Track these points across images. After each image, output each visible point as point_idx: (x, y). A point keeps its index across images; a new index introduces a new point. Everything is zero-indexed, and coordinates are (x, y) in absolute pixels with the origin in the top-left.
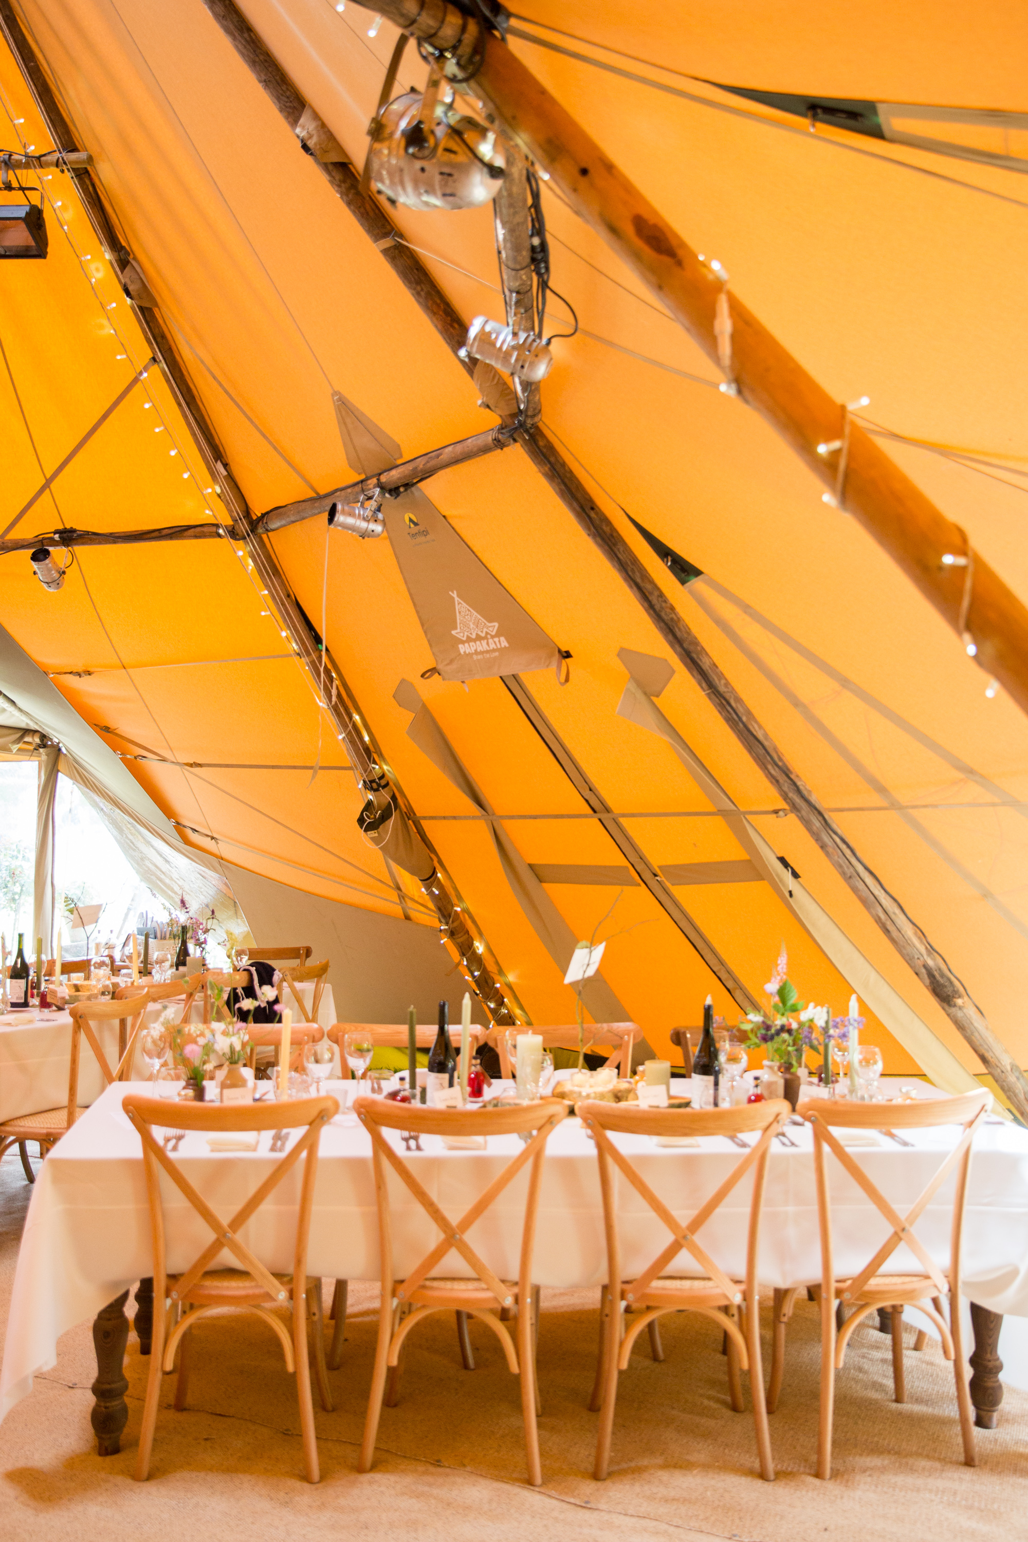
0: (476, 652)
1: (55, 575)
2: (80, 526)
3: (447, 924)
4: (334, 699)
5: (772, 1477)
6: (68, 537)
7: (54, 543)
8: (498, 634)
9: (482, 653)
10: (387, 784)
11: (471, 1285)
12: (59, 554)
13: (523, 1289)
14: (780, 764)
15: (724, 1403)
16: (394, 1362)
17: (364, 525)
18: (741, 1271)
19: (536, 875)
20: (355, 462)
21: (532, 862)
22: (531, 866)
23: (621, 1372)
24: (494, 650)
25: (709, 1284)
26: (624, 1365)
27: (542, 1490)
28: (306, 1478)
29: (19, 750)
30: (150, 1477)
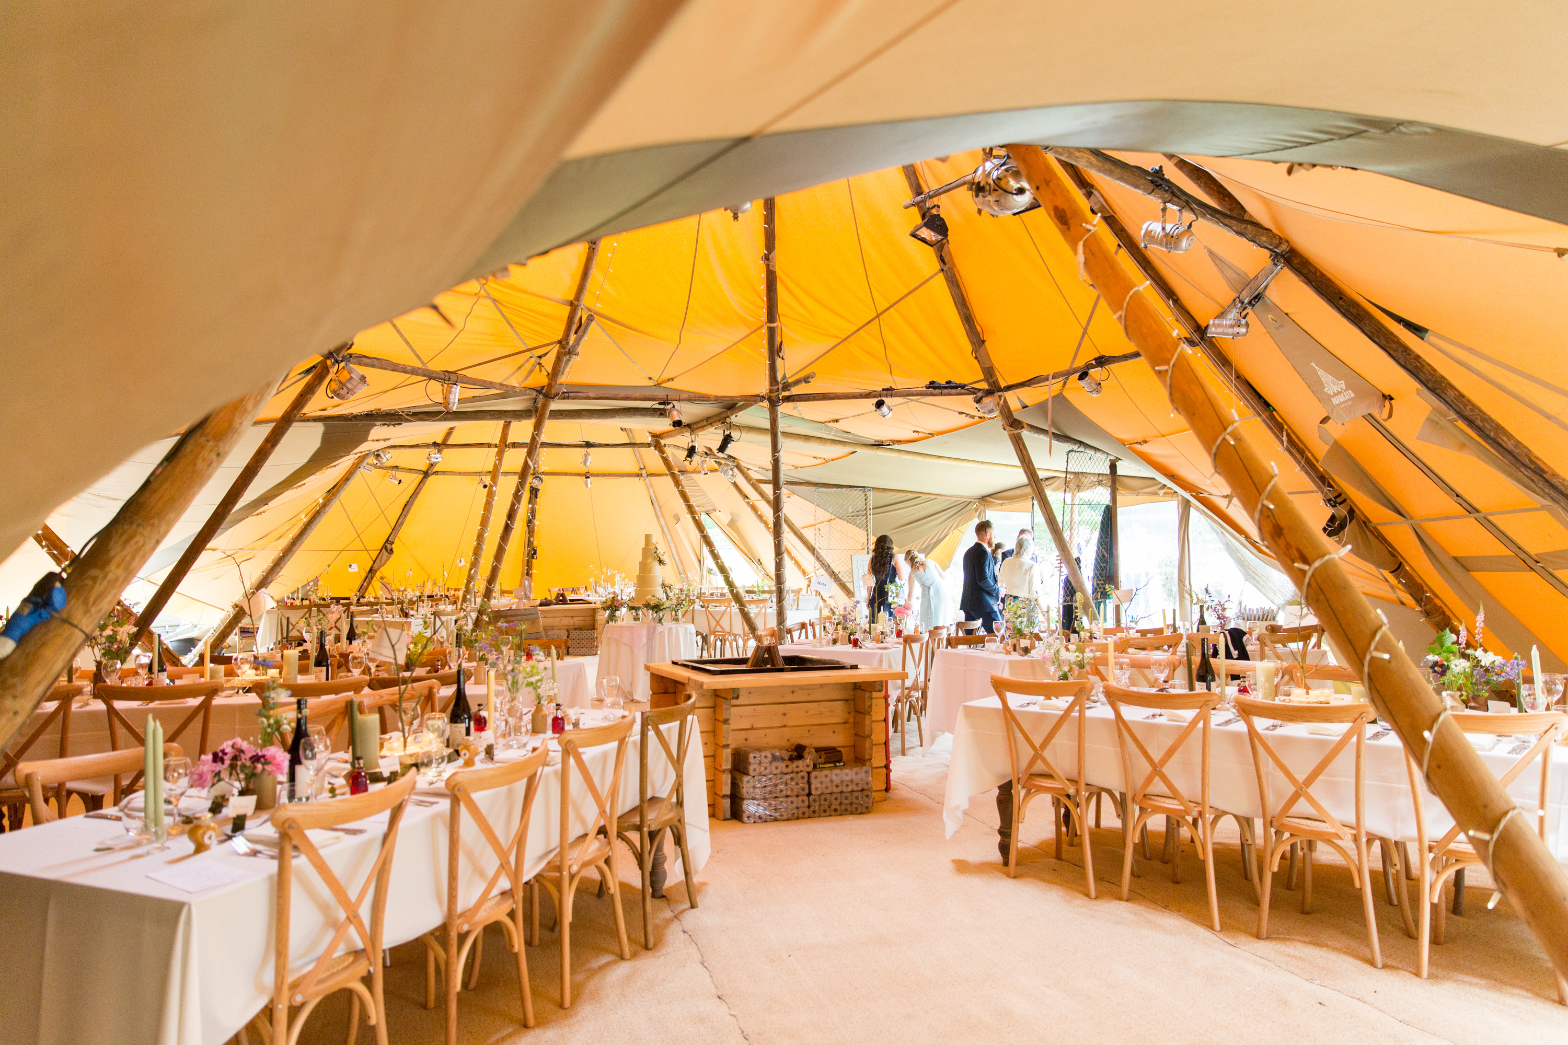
0: (1341, 403)
1: (1094, 386)
2: (1107, 354)
3: (1421, 606)
4: (1285, 443)
5: (1380, 965)
6: (1101, 361)
7: (1093, 367)
8: (1347, 389)
9: (1343, 402)
10: (1345, 501)
11: (1171, 801)
12: (1095, 372)
13: (1203, 807)
14: (1533, 467)
15: (1400, 929)
16: (1137, 841)
17: (1230, 331)
18: (1352, 820)
19: (1462, 566)
20: (1232, 286)
21: (1455, 555)
22: (1455, 558)
23: (1274, 874)
24: (1348, 400)
25: (1323, 824)
26: (1275, 869)
27: (1218, 934)
28: (1088, 895)
29: (1165, 493)
30: (1015, 877)
